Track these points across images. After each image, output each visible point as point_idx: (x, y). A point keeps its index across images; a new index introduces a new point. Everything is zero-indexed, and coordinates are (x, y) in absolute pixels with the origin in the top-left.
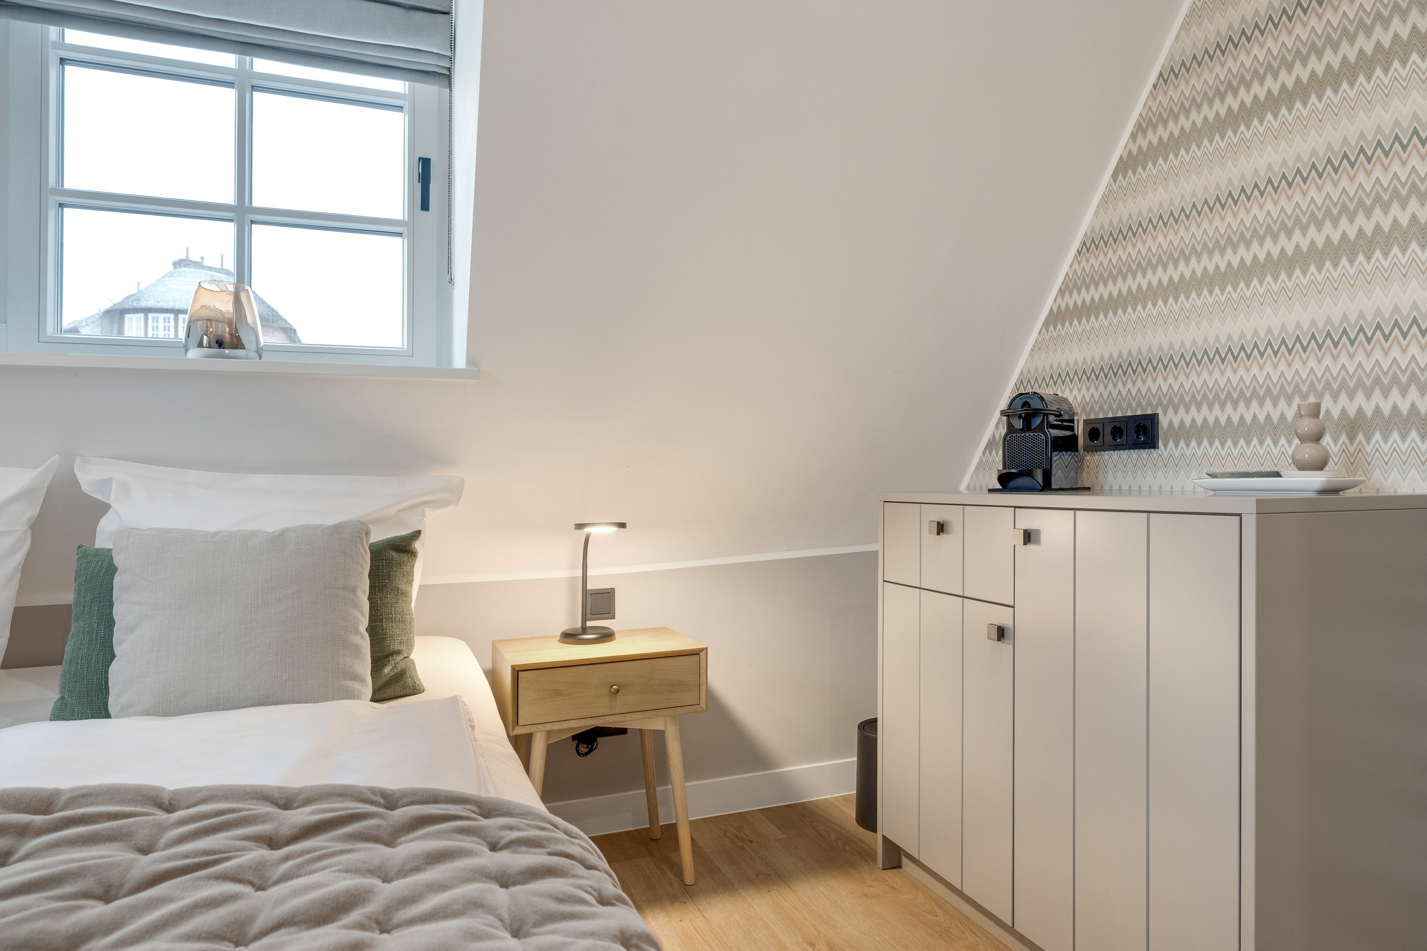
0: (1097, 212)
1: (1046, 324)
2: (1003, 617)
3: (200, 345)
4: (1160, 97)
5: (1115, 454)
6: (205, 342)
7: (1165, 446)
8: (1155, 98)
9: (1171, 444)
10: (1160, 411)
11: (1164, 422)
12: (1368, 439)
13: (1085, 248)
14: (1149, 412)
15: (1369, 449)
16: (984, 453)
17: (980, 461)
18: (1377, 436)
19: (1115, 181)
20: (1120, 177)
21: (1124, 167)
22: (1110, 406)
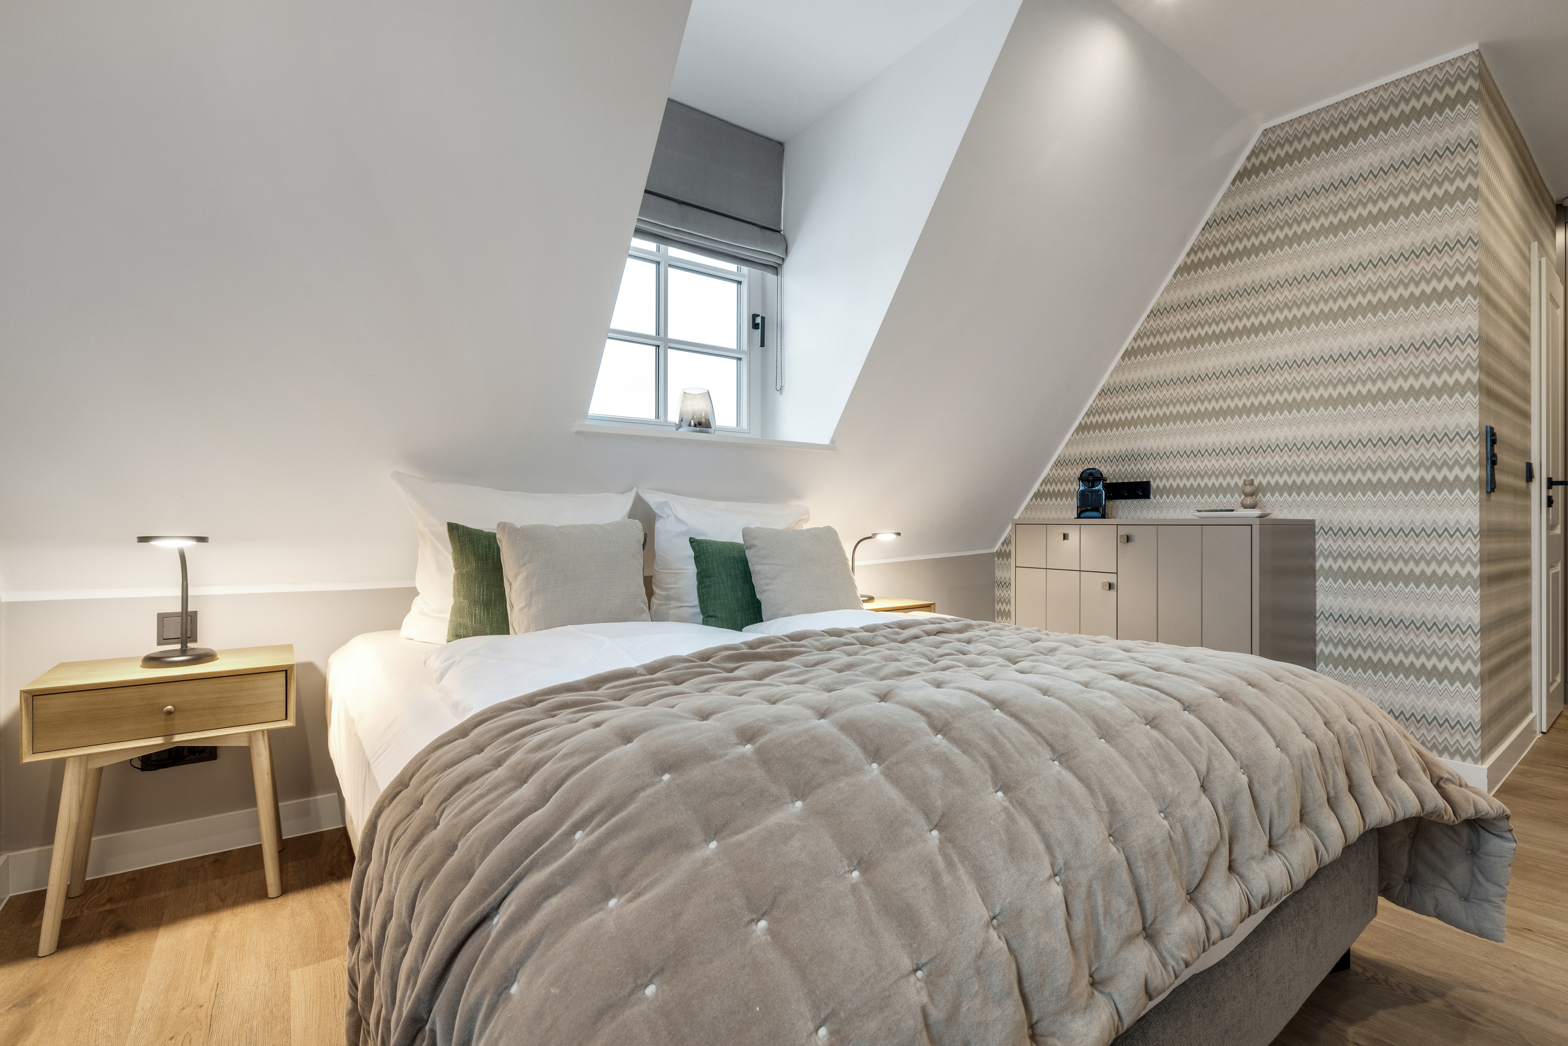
0: (1111, 375)
1: (1077, 431)
2: (1112, 579)
3: (690, 425)
4: (1152, 322)
5: (1123, 501)
6: (692, 423)
7: (1155, 498)
8: (1148, 323)
9: (1158, 496)
10: (1151, 480)
11: (1154, 485)
12: (1264, 496)
13: (1104, 393)
14: (1145, 480)
15: (1264, 500)
16: (1031, 500)
17: (1029, 504)
18: (1269, 495)
19: (1123, 360)
20: (1127, 359)
21: (1128, 354)
22: (1120, 476)
